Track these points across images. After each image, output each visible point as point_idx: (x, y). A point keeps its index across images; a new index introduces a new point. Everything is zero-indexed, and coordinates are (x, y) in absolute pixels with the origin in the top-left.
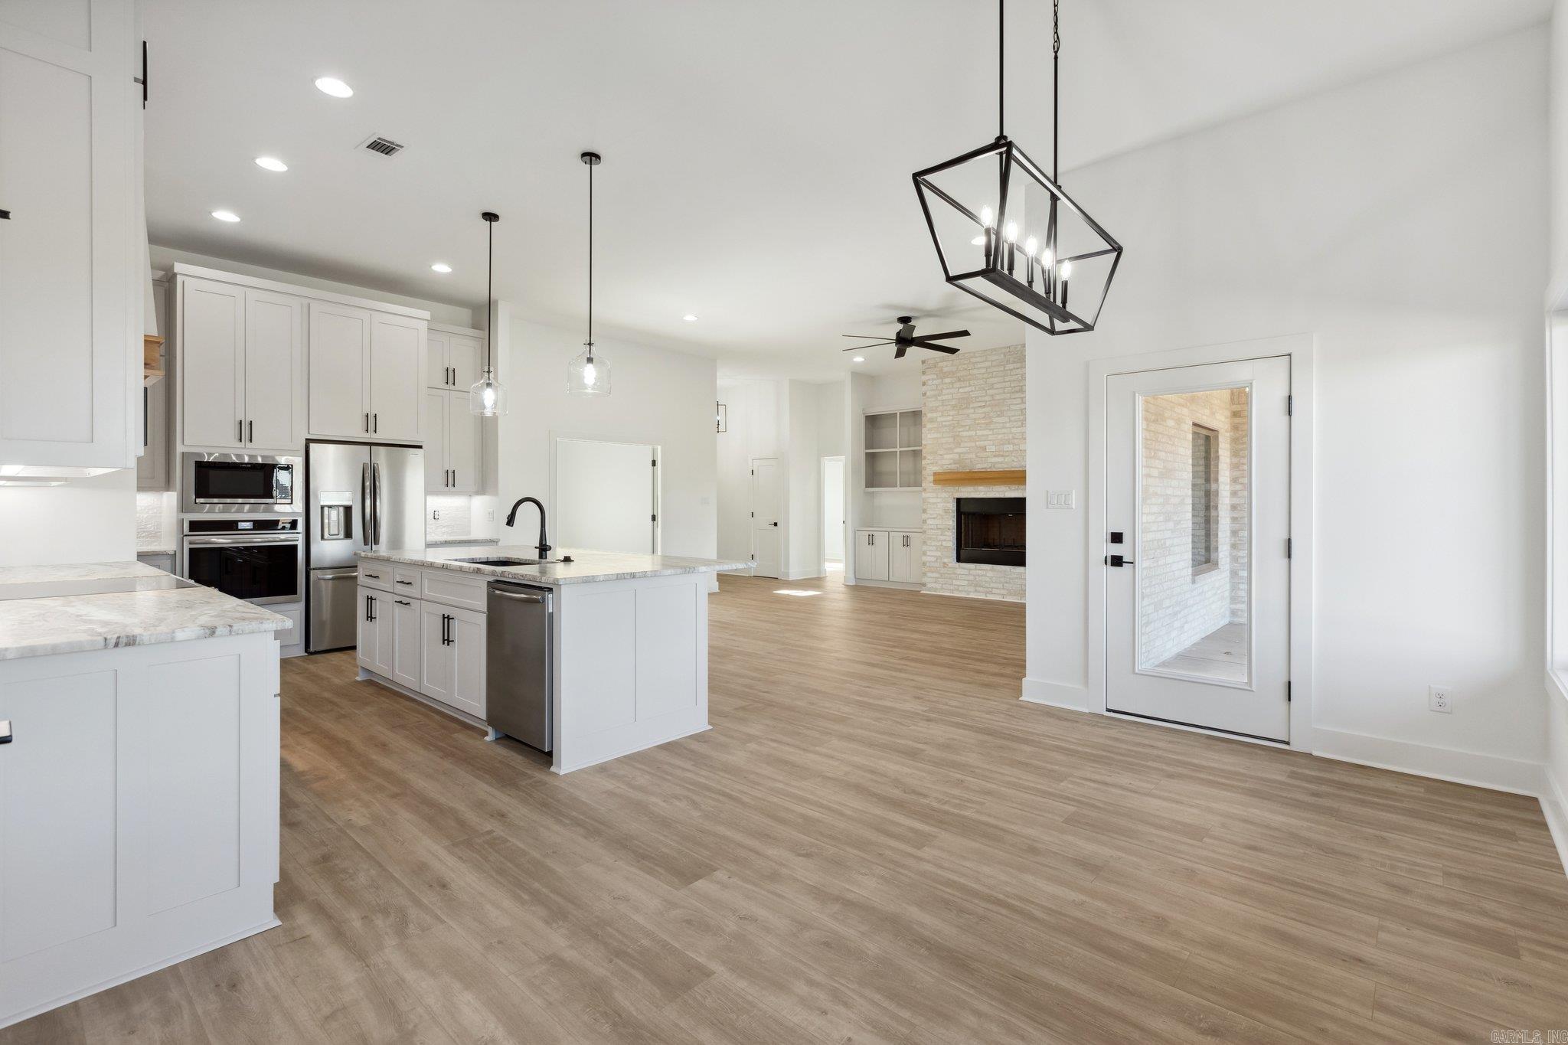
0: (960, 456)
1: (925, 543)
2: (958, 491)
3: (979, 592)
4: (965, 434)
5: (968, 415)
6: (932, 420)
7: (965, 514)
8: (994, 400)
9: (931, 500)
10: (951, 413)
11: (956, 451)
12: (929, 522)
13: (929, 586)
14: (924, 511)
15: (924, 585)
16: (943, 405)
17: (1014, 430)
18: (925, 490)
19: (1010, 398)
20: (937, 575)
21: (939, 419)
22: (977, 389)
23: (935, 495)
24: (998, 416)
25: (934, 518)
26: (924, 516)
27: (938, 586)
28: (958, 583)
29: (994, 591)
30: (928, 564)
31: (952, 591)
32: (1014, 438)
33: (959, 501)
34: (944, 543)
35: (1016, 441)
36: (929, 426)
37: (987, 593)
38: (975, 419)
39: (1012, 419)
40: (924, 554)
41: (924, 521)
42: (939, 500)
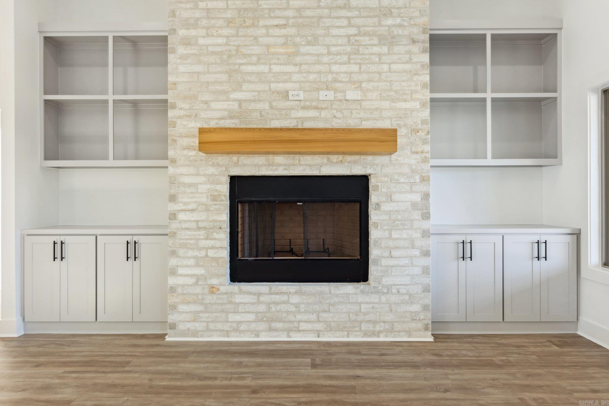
0: (240, 106)
1: (173, 253)
2: (236, 164)
3: (276, 330)
4: (250, 68)
5: (256, 38)
6: (187, 42)
7: (241, 202)
8: (301, 17)
9: (187, 180)
10: (226, 32)
11: (233, 96)
12: (181, 216)
13: (181, 327)
14: (173, 198)
15: (173, 326)
16: (208, 18)
17: (335, 68)
18: (173, 161)
19: (330, 17)
20: (201, 308)
21: (201, 41)
23: (191, 170)
24: (309, 43)
25: (192, 210)
26: (173, 207)
27: (199, 326)
28: (238, 318)
29: (303, 326)
30: (179, 290)
31: (227, 333)
32: (336, 81)
33: (234, 180)
34: (211, 253)
35: (338, 85)
36: (181, 50)
37: (289, 331)
38: (268, 46)
39: (333, 49)
40: (173, 272)
41: (173, 216)
42: (202, 179)
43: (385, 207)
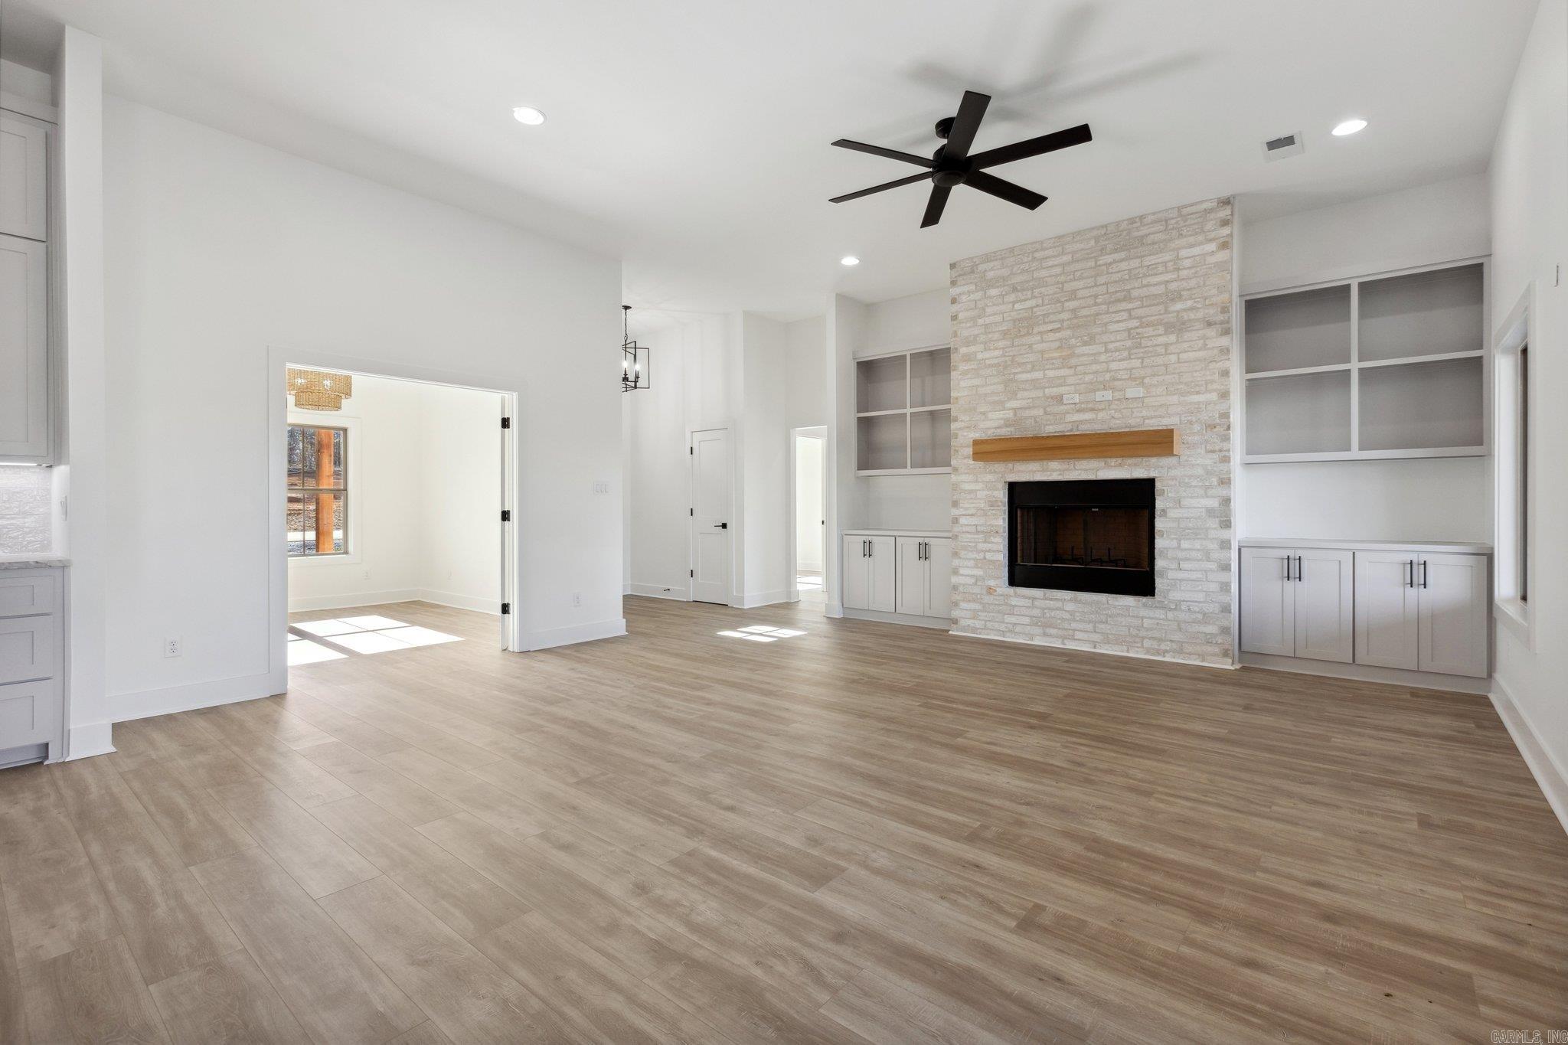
0: (1015, 415)
1: (955, 554)
2: (1012, 471)
3: (1050, 636)
4: (1024, 376)
5: (1030, 346)
6: (967, 358)
7: (1022, 508)
8: (1076, 317)
9: (967, 487)
10: (1001, 344)
11: (1009, 405)
12: (963, 521)
13: (963, 623)
14: (955, 504)
15: (955, 621)
16: (986, 333)
17: (1114, 366)
18: (956, 470)
19: (1108, 313)
20: (977, 606)
21: (980, 356)
22: (1046, 302)
23: (971, 478)
24: (1085, 344)
25: (972, 515)
26: (955, 512)
27: (978, 624)
28: (1013, 619)
29: (1079, 635)
30: (961, 589)
31: (1003, 633)
32: (1115, 379)
33: (1013, 487)
34: (988, 556)
35: (1116, 383)
36: (963, 367)
37: (1064, 638)
38: (1042, 352)
39: (1111, 346)
40: (955, 572)
41: (955, 520)
42: (980, 486)
43: (1172, 514)
